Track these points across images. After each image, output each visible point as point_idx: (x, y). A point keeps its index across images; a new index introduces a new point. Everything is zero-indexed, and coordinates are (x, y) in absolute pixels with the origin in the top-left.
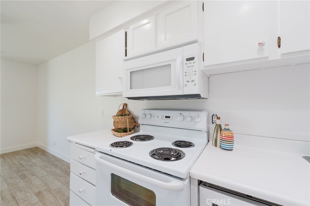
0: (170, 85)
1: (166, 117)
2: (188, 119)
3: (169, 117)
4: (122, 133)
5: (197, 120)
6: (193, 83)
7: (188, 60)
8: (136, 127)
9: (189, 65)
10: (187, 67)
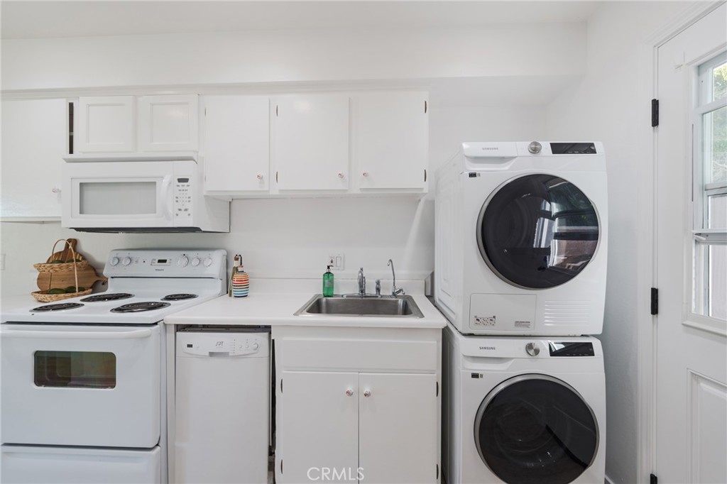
0: (155, 212)
1: (160, 261)
2: (195, 262)
3: (165, 261)
4: (62, 295)
5: (207, 263)
6: (187, 213)
7: (180, 180)
8: (100, 285)
9: (181, 188)
10: (180, 190)
